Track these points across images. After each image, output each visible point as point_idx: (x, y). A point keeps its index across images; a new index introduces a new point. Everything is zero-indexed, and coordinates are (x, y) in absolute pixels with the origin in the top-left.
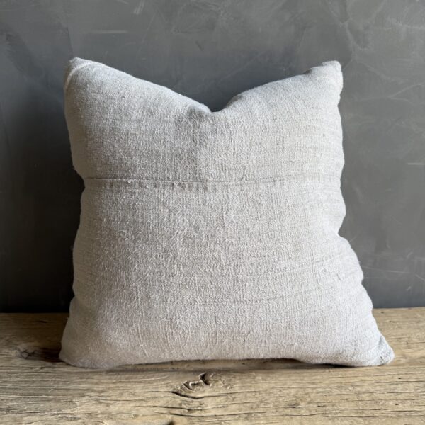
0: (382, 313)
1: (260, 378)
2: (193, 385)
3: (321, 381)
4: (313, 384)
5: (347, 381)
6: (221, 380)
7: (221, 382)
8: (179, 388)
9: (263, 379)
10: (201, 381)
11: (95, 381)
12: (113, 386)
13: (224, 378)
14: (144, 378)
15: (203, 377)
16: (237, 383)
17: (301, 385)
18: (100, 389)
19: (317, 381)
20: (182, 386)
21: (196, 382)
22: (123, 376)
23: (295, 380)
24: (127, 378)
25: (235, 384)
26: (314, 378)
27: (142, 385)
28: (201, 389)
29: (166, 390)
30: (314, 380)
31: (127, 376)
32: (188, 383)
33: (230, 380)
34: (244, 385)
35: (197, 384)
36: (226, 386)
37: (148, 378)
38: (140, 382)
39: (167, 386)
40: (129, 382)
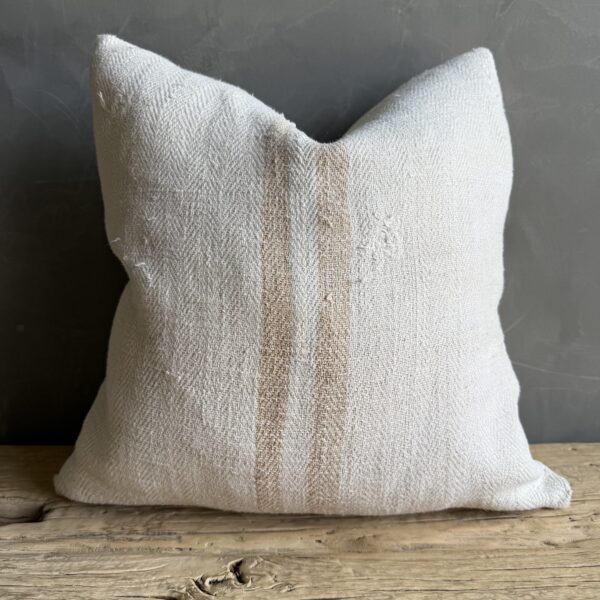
0: (574, 450)
1: (350, 570)
2: (214, 583)
3: (473, 576)
4: (457, 582)
5: (526, 579)
6: (271, 574)
7: (270, 579)
8: (184, 590)
9: (355, 572)
10: (231, 575)
11: (16, 573)
12: (49, 584)
13: (278, 569)
14: (117, 567)
15: (236, 569)
16: (303, 581)
17: (433, 586)
18: (23, 590)
19: (463, 578)
20: (191, 585)
21: (220, 578)
22: (76, 564)
23: (420, 575)
24: (84, 568)
25: (298, 583)
26: (458, 570)
27: (110, 582)
28: (229, 593)
29: (157, 594)
30: (458, 574)
31: (84, 563)
32: (203, 580)
33: (290, 574)
34: (317, 585)
35: (222, 581)
36: (281, 587)
37: (126, 567)
38: (108, 577)
39: (160, 586)
40: (85, 576)
